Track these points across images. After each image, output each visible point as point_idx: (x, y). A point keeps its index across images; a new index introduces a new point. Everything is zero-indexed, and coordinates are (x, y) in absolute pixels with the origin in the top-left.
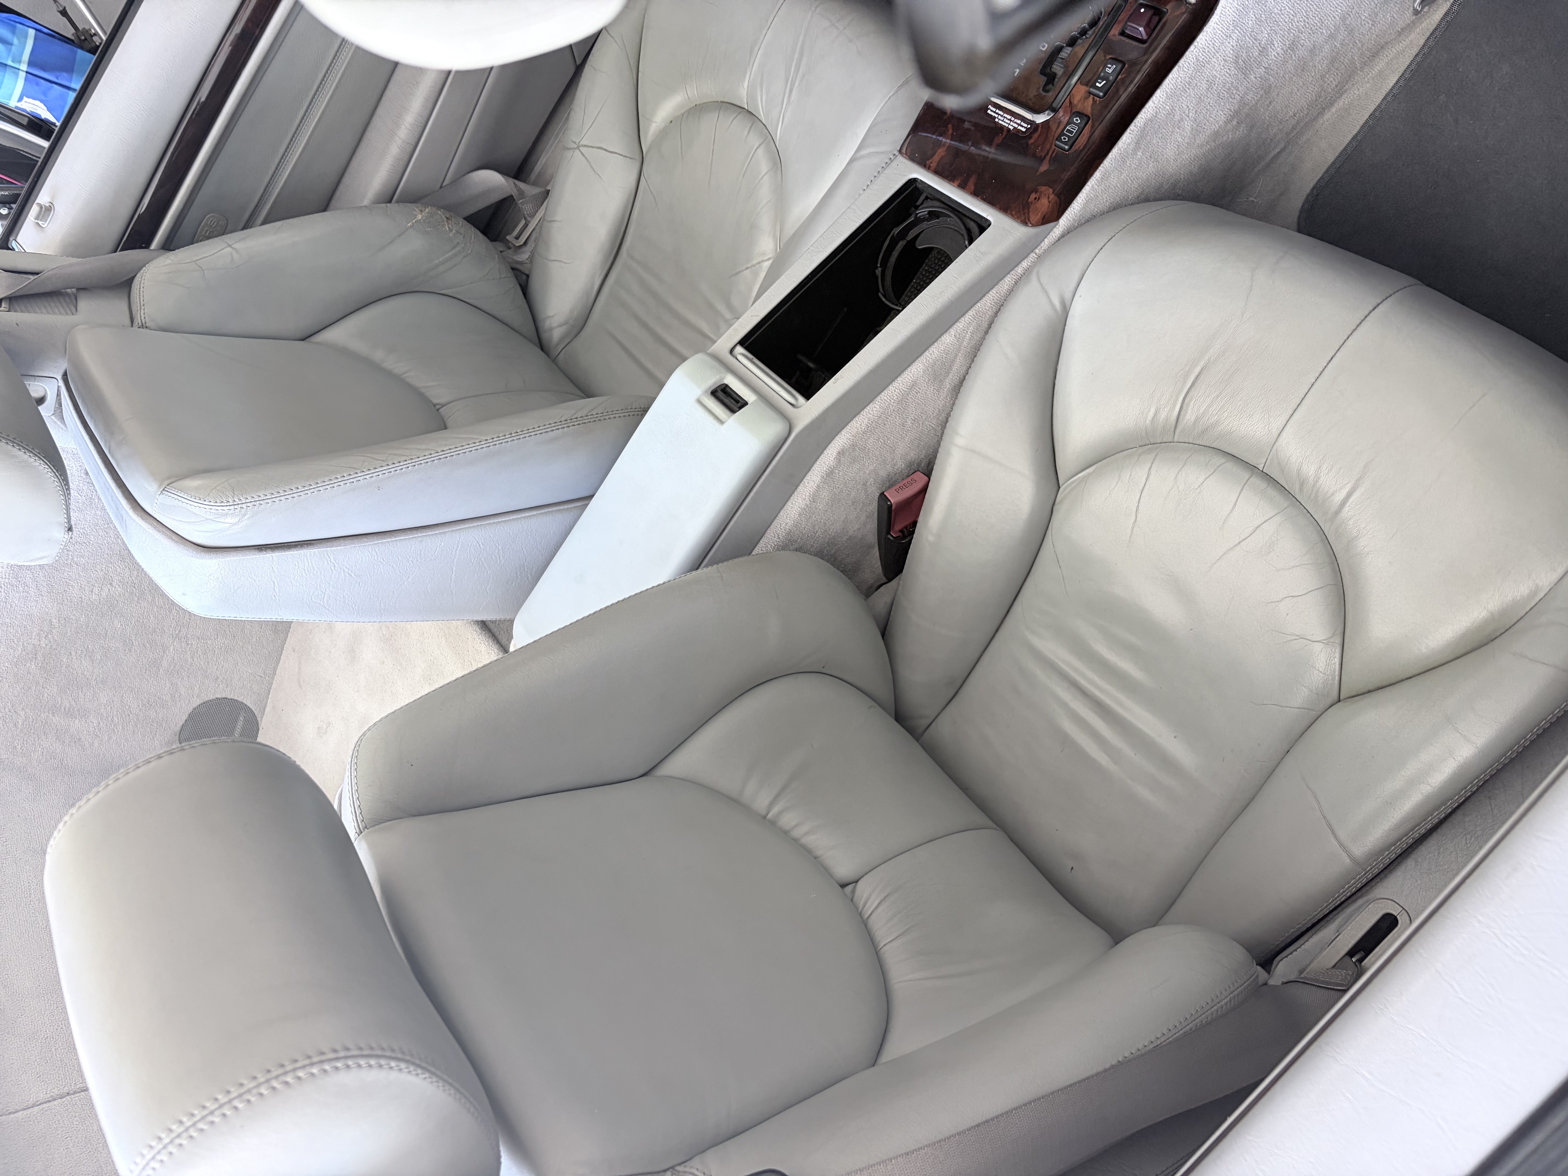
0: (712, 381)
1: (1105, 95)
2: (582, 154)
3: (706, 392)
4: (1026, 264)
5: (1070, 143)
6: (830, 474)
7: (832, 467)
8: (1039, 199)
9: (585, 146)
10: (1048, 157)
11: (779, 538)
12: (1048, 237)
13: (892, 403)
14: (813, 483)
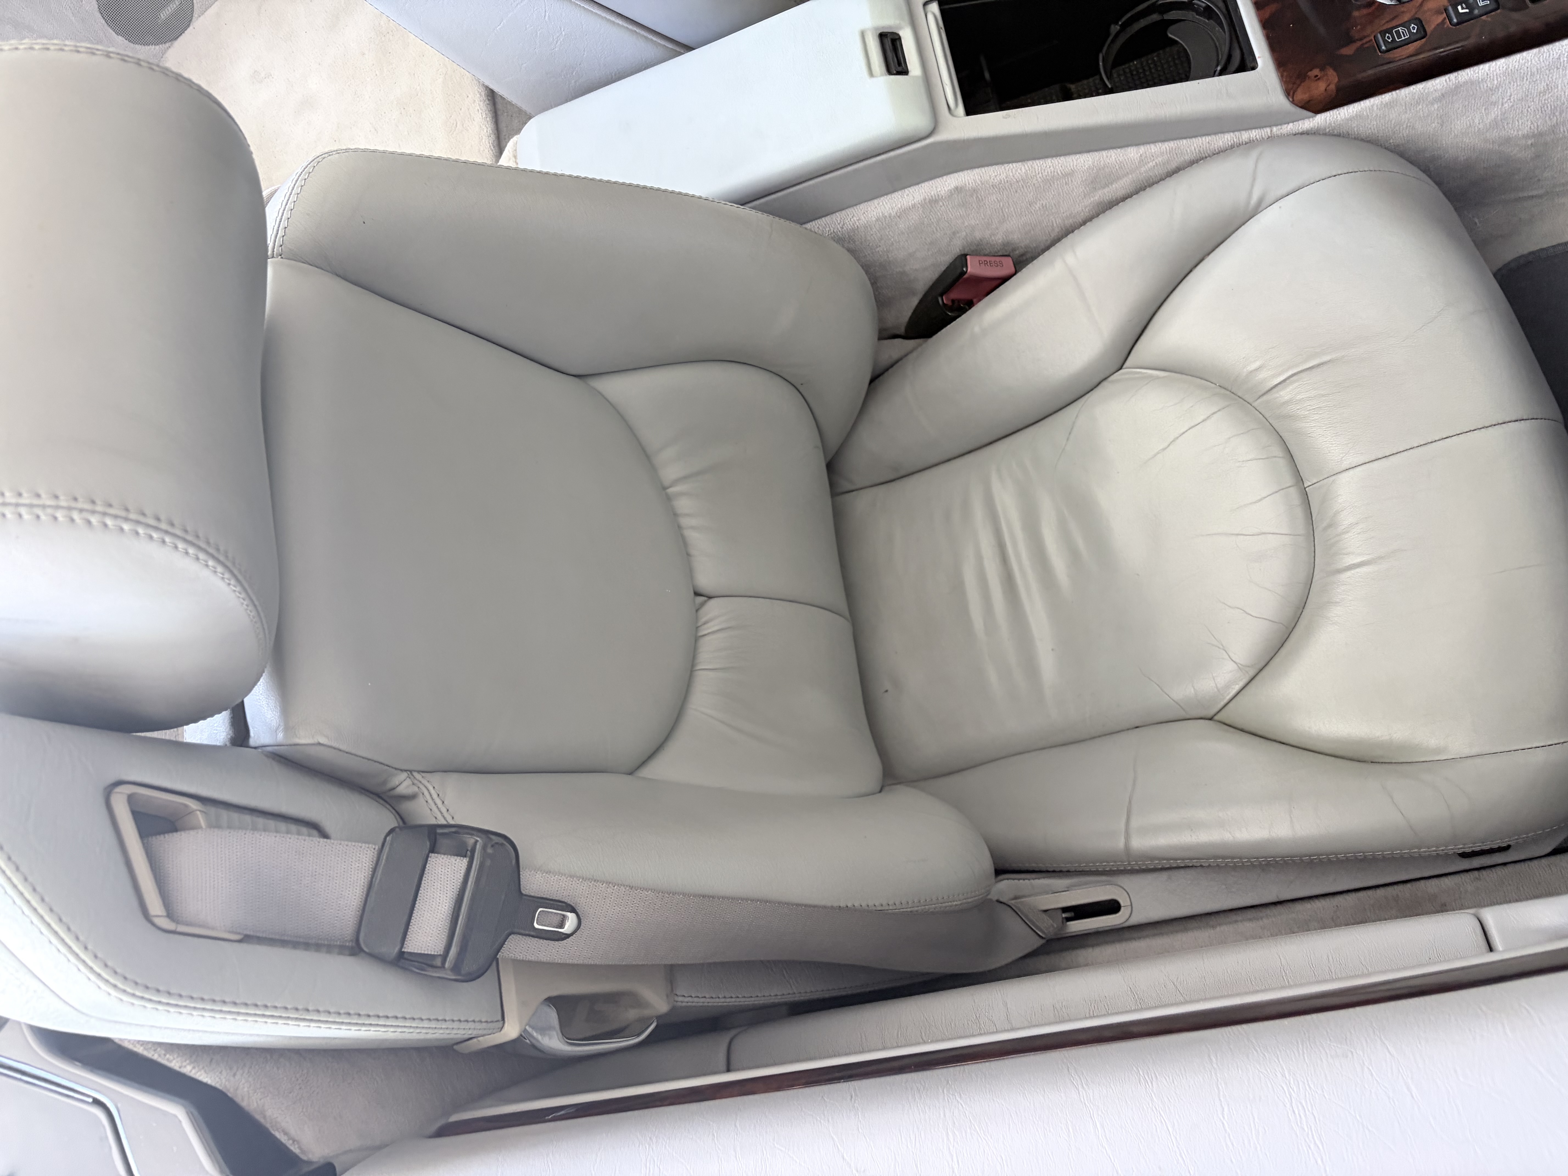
1: (1458, 24)
3: (876, 29)
5: (1390, 46)
6: (933, 202)
7: (940, 197)
10: (1359, 44)
11: (842, 228)
12: (1295, 123)
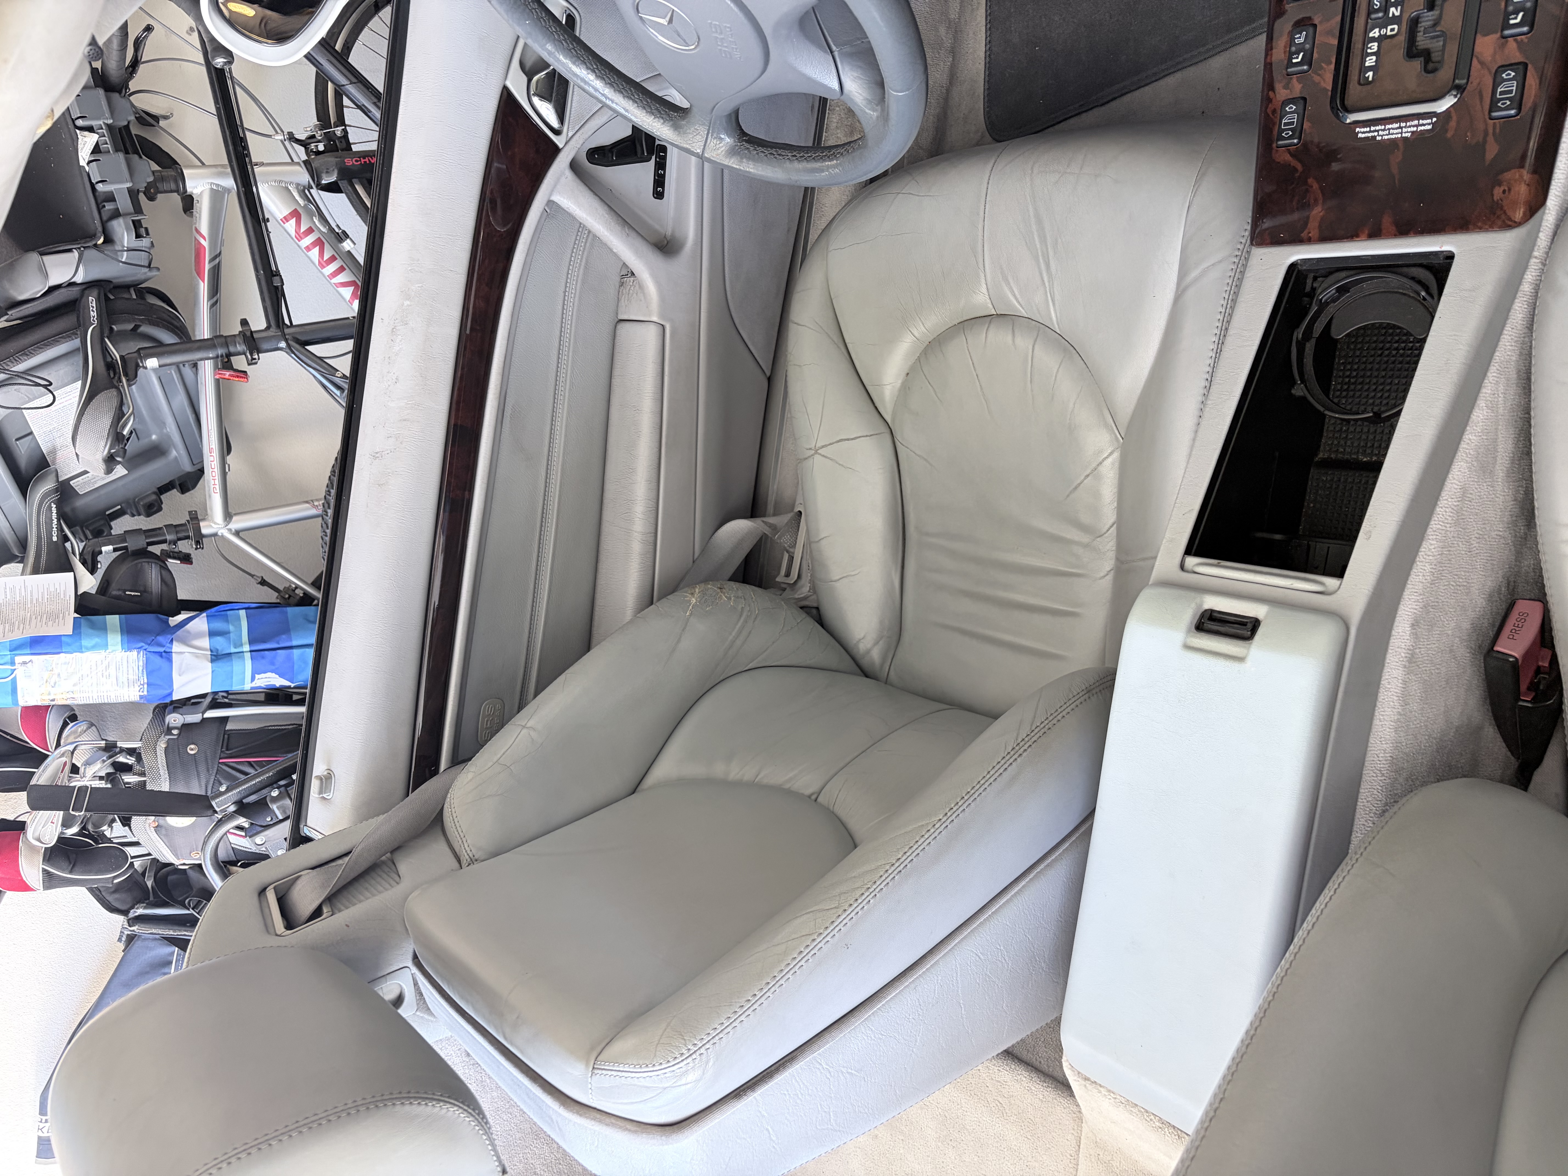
0: (1188, 615)
1: (1532, 27)
2: (823, 456)
3: (1189, 631)
4: (1530, 277)
5: (1515, 105)
6: (1412, 659)
7: (1411, 647)
8: (1510, 190)
9: (823, 447)
10: (1490, 139)
12: (1541, 230)
13: (1448, 529)
14: (1395, 680)
